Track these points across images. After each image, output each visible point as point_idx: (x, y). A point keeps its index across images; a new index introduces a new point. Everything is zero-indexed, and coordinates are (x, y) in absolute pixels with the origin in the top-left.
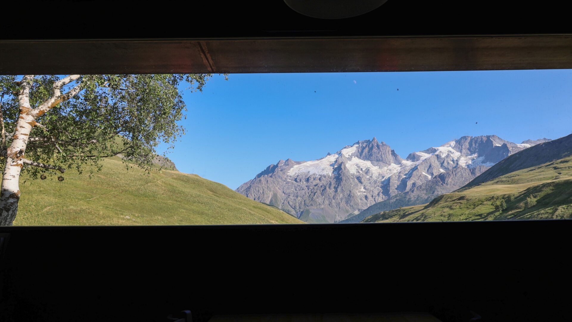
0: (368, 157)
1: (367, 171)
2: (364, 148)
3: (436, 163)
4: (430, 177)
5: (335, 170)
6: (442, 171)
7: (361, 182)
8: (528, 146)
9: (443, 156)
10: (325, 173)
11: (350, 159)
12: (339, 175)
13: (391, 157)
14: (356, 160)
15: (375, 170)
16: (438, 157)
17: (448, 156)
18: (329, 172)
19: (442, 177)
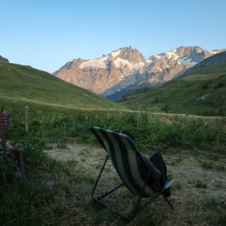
0: (127, 58)
1: (126, 66)
2: (124, 52)
3: (165, 62)
4: (161, 70)
5: (107, 65)
6: (168, 66)
7: (122, 72)
8: (215, 53)
9: (169, 58)
10: (101, 67)
11: (116, 59)
12: (110, 68)
13: (140, 58)
14: (119, 59)
15: (131, 66)
16: (166, 58)
17: (172, 58)
18: (104, 66)
19: (168, 70)
